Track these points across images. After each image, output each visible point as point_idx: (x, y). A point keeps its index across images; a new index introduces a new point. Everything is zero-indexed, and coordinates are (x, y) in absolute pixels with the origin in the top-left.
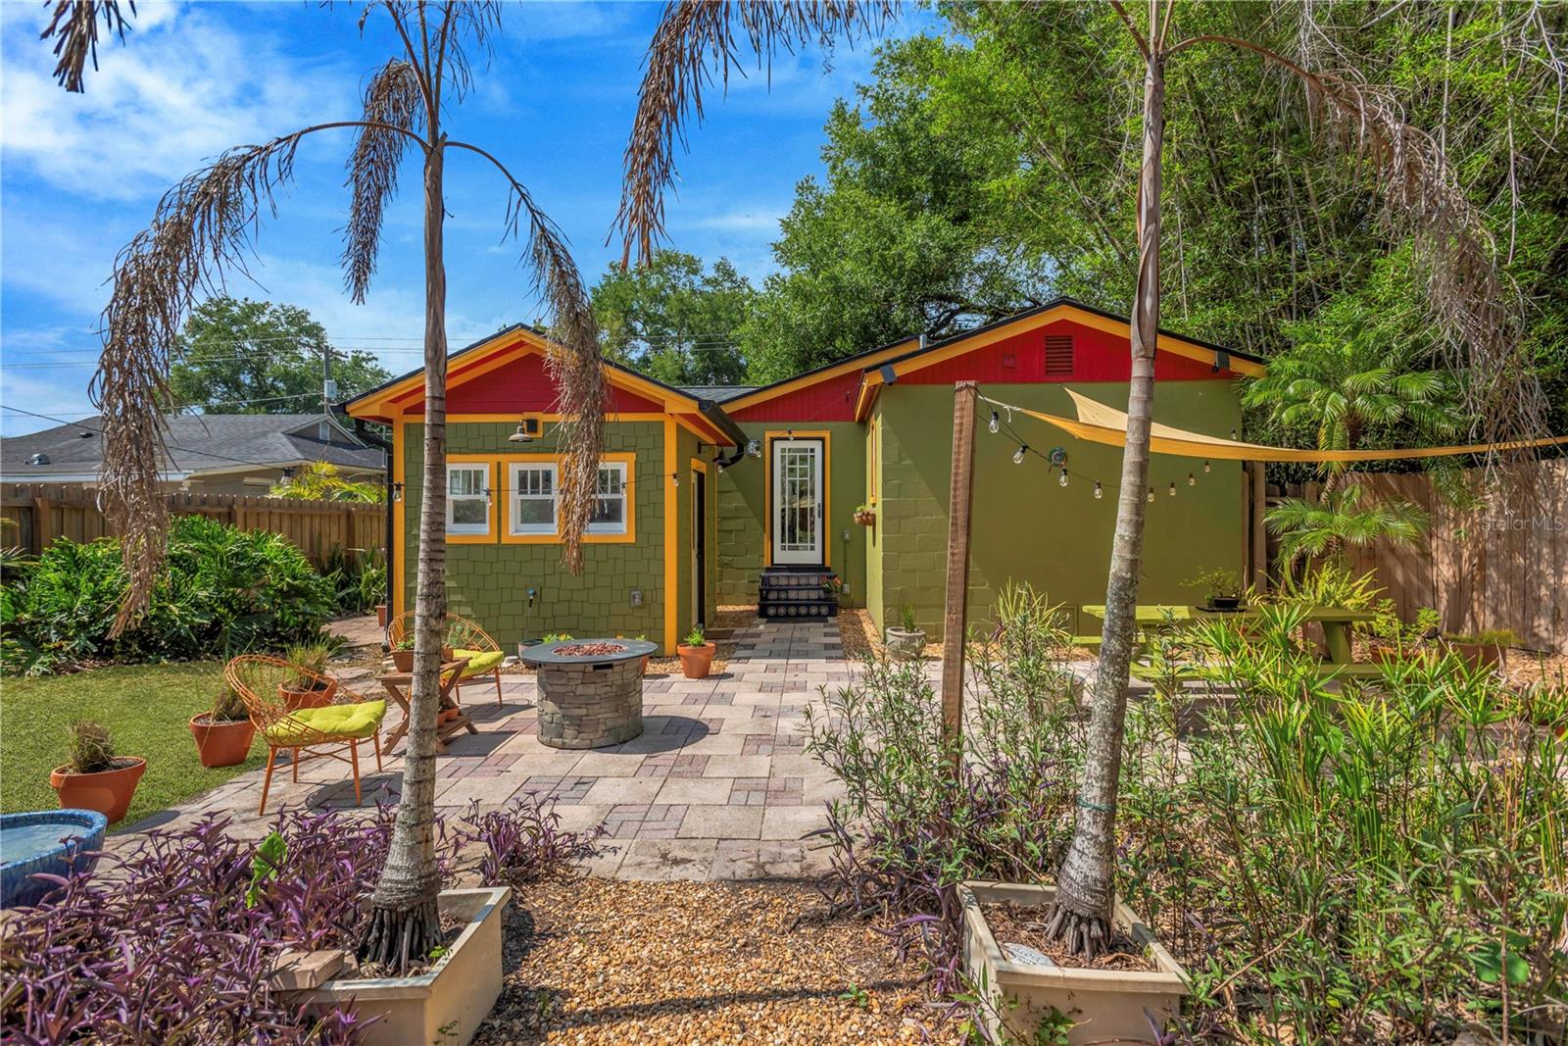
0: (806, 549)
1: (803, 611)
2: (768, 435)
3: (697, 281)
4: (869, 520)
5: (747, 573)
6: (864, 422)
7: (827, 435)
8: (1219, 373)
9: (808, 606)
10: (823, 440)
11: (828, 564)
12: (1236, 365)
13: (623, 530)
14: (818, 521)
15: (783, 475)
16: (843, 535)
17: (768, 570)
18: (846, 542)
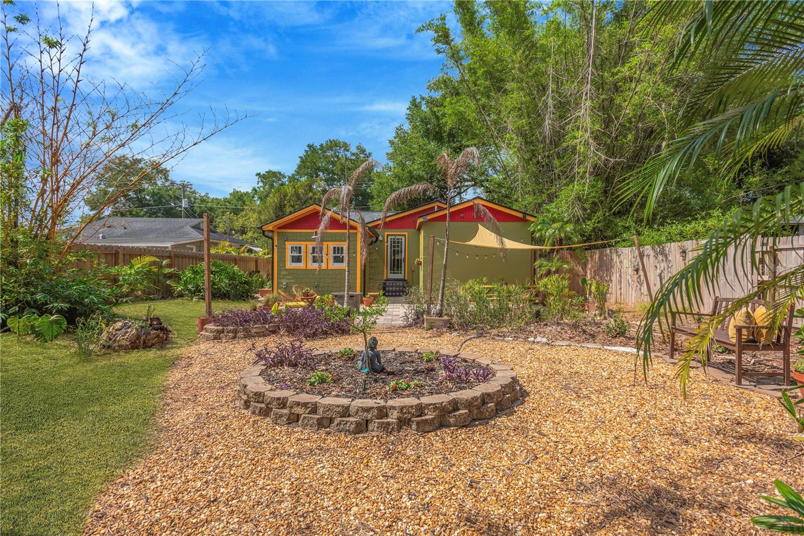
0: (398, 273)
1: (398, 294)
2: (386, 234)
3: (348, 154)
4: (419, 263)
5: (378, 281)
6: (419, 230)
7: (406, 234)
8: (524, 220)
9: (396, 292)
10: (405, 235)
11: (406, 279)
12: (528, 218)
13: (344, 266)
14: (403, 264)
15: (391, 248)
16: (412, 268)
17: (385, 280)
18: (413, 271)
